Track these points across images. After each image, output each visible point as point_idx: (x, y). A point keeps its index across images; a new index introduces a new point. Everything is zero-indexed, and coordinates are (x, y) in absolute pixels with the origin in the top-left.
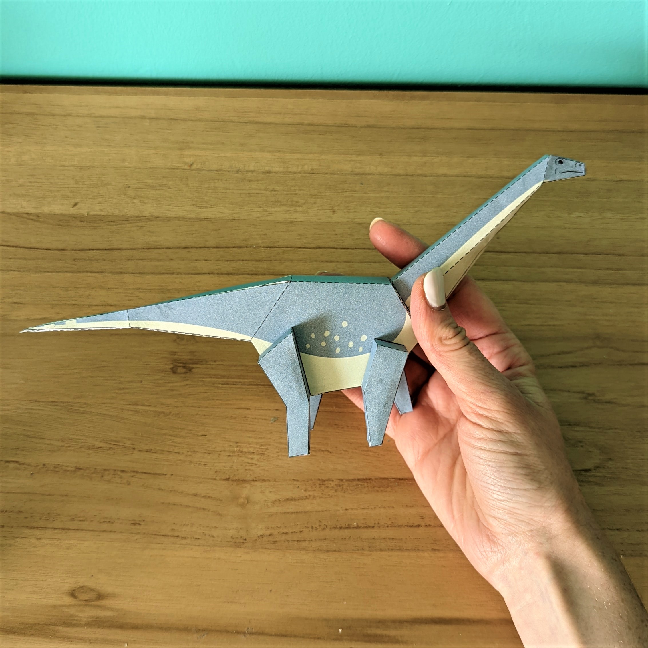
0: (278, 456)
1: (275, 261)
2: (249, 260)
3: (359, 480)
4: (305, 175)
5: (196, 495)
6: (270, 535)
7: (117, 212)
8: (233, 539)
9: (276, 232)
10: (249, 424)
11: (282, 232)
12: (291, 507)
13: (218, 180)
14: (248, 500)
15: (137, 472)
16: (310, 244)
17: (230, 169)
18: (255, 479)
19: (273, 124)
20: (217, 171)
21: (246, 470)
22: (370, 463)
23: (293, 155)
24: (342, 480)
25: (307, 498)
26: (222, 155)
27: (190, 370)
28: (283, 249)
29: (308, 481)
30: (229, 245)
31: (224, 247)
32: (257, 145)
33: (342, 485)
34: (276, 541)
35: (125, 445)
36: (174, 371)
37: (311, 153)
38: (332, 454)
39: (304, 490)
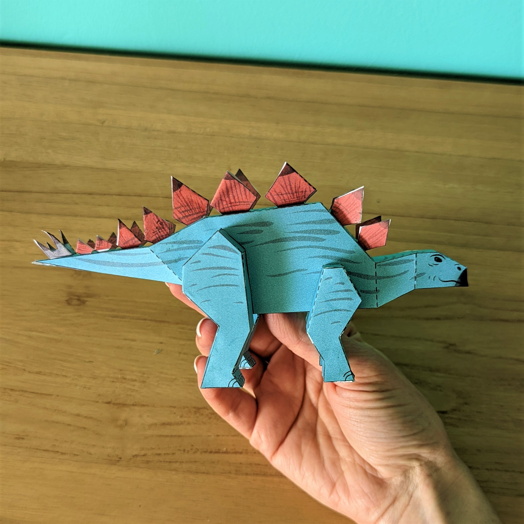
0: (159, 384)
4: (206, 136)
5: (78, 415)
6: (144, 455)
7: (31, 159)
8: (110, 457)
10: (134, 354)
12: (166, 431)
13: (127, 136)
14: (126, 422)
15: (26, 391)
17: (138, 128)
18: (135, 404)
19: (182, 91)
20: (126, 128)
21: (127, 395)
23: (197, 118)
25: (182, 423)
26: (133, 115)
27: (84, 302)
29: (184, 408)
30: (131, 194)
31: (126, 195)
32: (165, 108)
34: (150, 461)
35: (17, 366)
36: (68, 302)
37: (214, 118)
39: (180, 417)
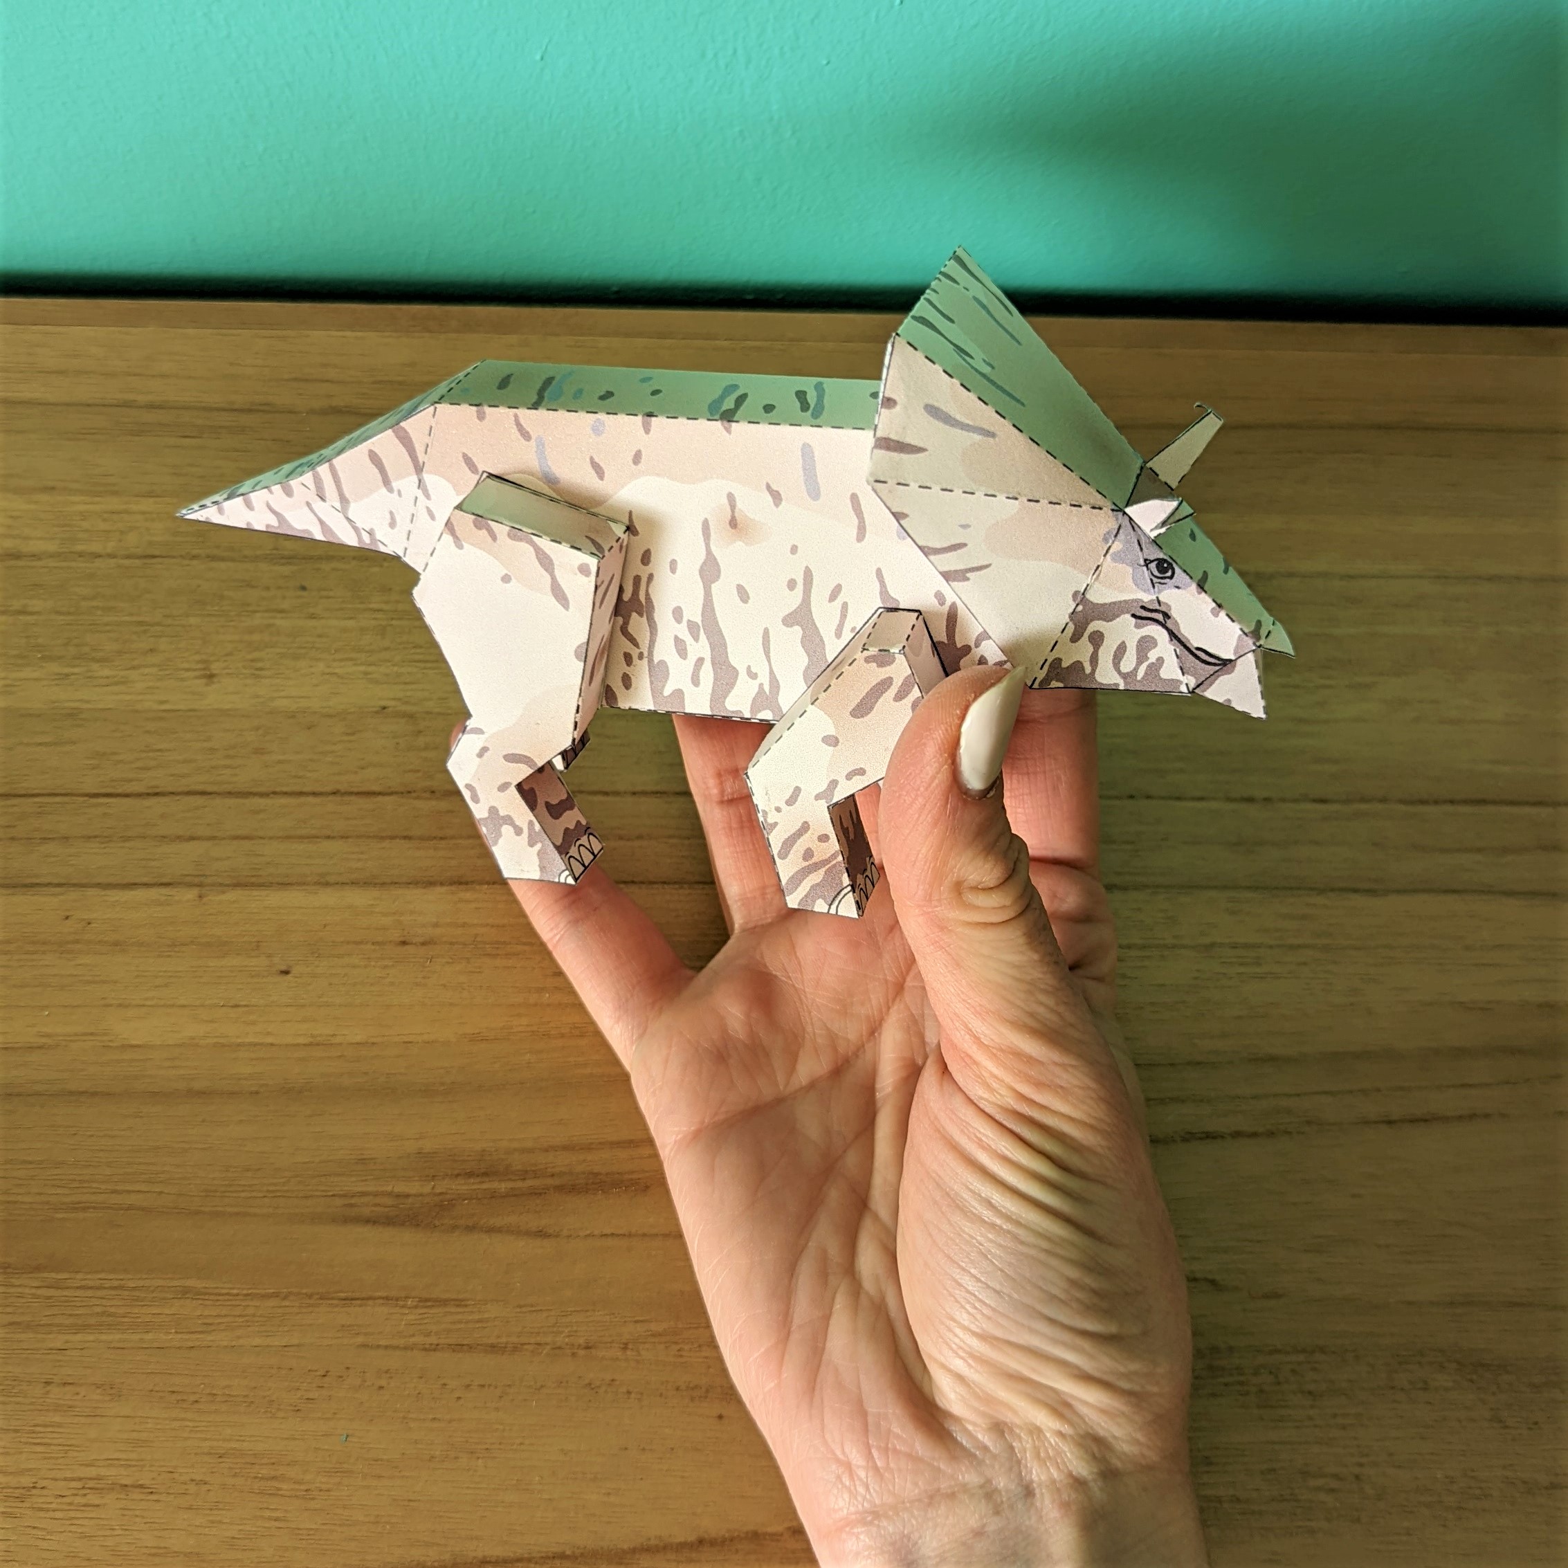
1: (13, 839)
4: (127, 562)
9: (21, 744)
11: (40, 744)
16: (129, 781)
19: (40, 404)
22: (276, 1520)
23: (96, 499)
28: (37, 800)
38: (153, 1497)
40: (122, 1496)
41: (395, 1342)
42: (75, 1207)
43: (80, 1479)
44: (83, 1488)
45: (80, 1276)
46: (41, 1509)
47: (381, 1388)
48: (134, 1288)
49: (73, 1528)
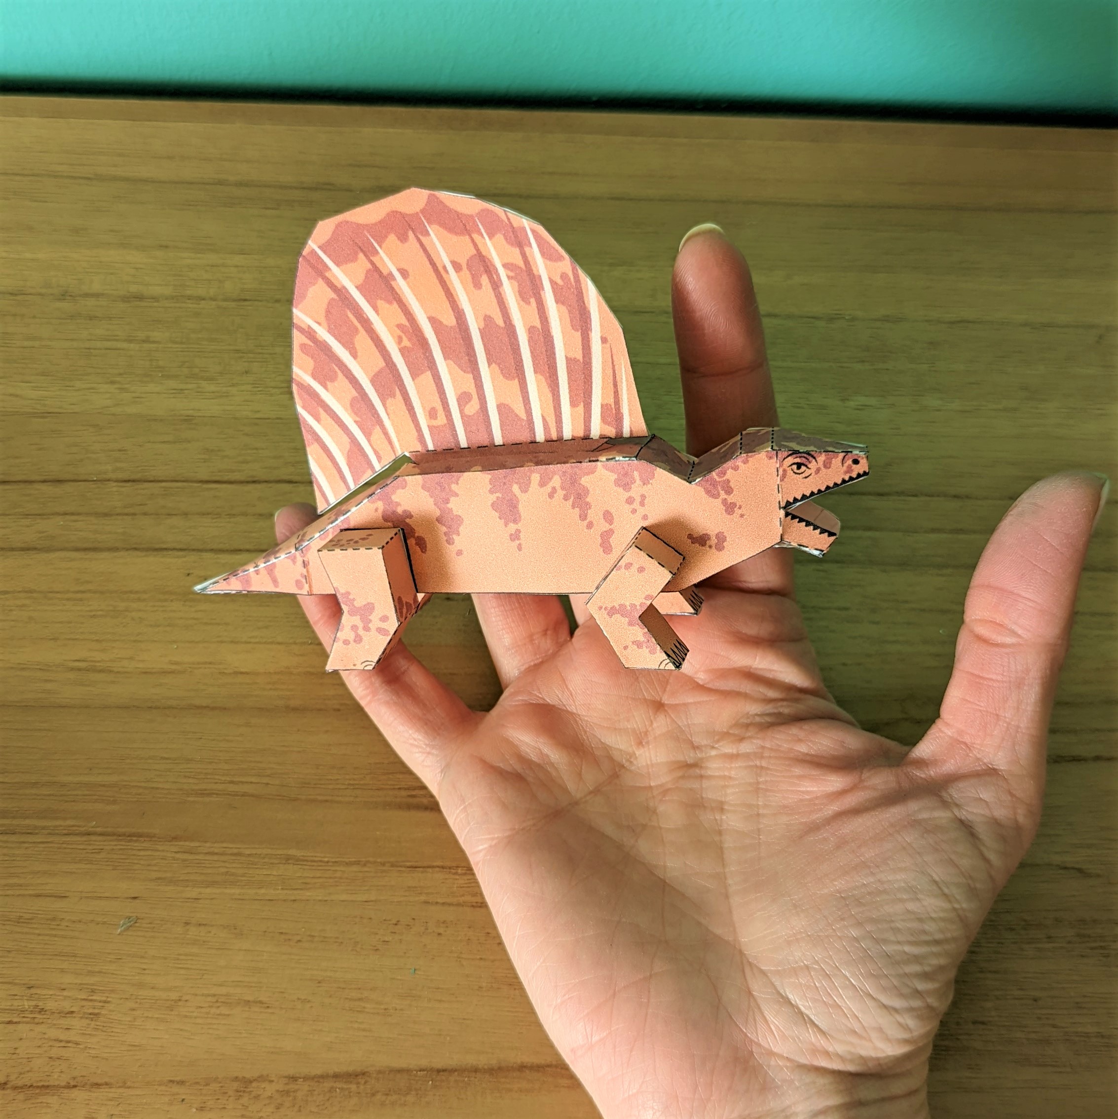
0: (135, 1019)
1: (145, 514)
2: (79, 514)
3: (336, 1076)
4: (225, 304)
9: (149, 442)
10: (64, 937)
11: (163, 442)
13: (15, 315)
16: (233, 471)
17: (43, 291)
18: (72, 1083)
19: (153, 182)
20: (11, 294)
22: (364, 1030)
23: (199, 255)
24: (294, 1079)
26: (28, 255)
28: (164, 484)
29: (207, 1085)
30: (34, 478)
31: (20, 482)
32: (112, 231)
33: (295, 1091)
37: (242, 252)
38: (270, 1010)
40: (247, 1009)
41: (448, 900)
42: (202, 793)
43: (214, 995)
44: (217, 1001)
45: (208, 845)
46: (186, 1017)
47: (439, 934)
48: (249, 855)
49: (211, 1031)
